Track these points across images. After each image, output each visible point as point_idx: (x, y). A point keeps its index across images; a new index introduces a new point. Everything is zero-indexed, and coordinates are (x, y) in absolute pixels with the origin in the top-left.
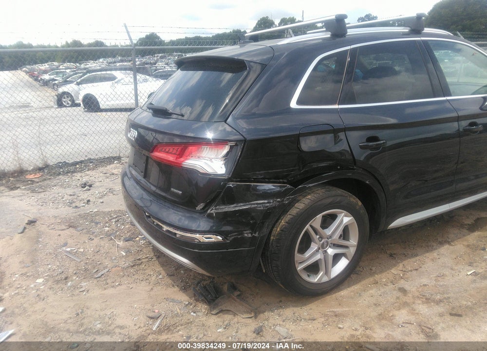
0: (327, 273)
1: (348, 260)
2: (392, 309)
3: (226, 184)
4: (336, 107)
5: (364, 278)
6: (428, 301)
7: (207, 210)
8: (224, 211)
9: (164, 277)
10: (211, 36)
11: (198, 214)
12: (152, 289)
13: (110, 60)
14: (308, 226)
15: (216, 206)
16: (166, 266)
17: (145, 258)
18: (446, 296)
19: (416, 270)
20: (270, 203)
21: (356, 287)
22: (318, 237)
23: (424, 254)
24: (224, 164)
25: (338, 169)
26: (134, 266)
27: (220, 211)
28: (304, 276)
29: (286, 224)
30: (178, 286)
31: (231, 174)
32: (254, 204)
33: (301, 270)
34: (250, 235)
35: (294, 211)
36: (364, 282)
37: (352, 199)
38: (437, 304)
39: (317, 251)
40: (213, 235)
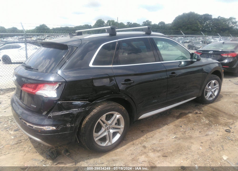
0: (110, 141)
1: (120, 134)
2: (139, 155)
3: (57, 102)
4: (111, 66)
5: (128, 143)
6: (154, 151)
7: (48, 115)
8: (56, 115)
9: (32, 148)
10: (74, 27)
11: (44, 117)
12: (25, 155)
13: (20, 37)
14: (99, 120)
15: (52, 113)
16: (34, 143)
17: (24, 139)
18: (162, 148)
19: (152, 137)
20: (79, 110)
21: (124, 147)
22: (105, 125)
23: (156, 130)
24: (56, 93)
25: (112, 94)
26: (17, 144)
27: (54, 115)
28: (99, 143)
29: (89, 120)
30: (39, 152)
31: (59, 97)
32: (71, 111)
33: (97, 141)
34: (70, 126)
35: (92, 114)
36: (129, 144)
37: (120, 107)
38: (158, 152)
39: (105, 131)
40: (51, 126)
